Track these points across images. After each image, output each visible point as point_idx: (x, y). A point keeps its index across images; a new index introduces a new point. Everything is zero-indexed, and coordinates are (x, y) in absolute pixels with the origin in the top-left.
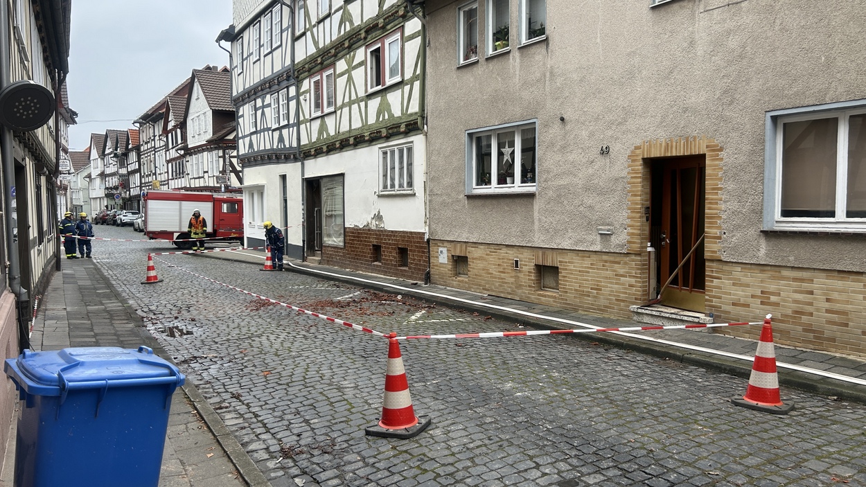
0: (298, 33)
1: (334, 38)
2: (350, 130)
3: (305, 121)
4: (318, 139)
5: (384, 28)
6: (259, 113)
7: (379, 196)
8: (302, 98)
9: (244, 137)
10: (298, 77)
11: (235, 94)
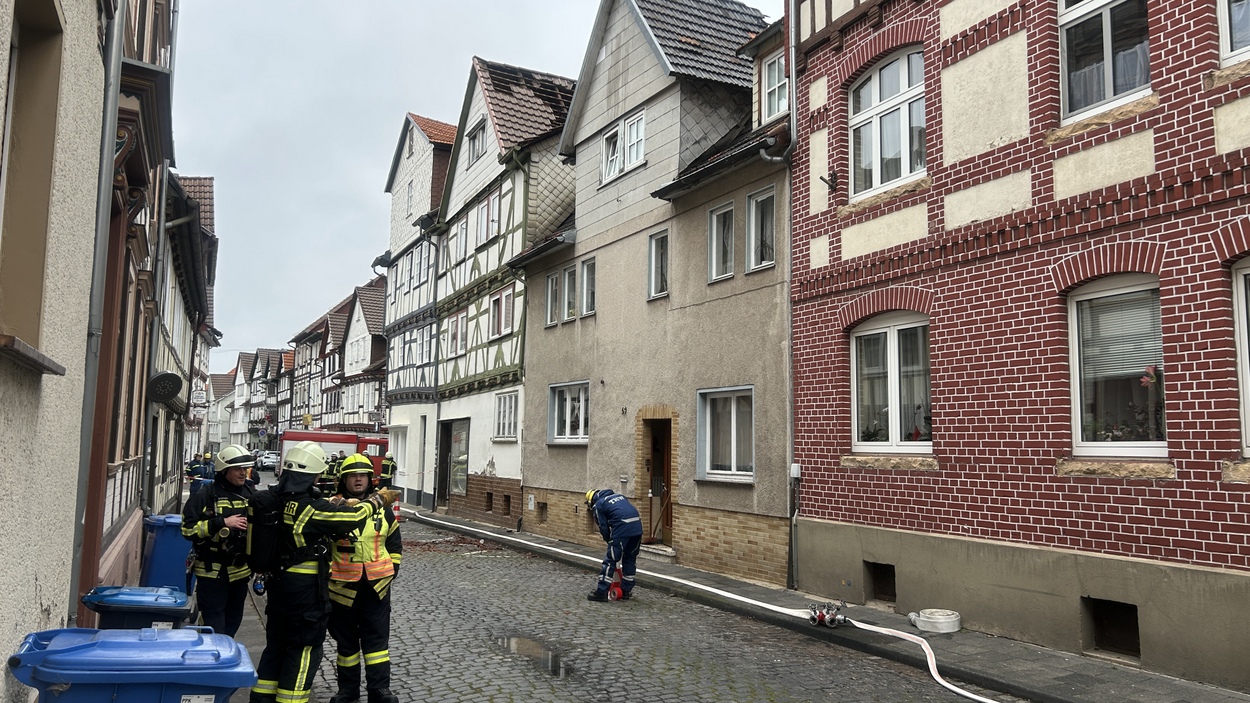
0: (441, 272)
1: (467, 284)
2: (475, 375)
3: (443, 361)
4: (452, 381)
5: (502, 280)
6: (407, 346)
7: (495, 442)
8: (441, 337)
9: (393, 371)
10: (439, 315)
11: (387, 324)
